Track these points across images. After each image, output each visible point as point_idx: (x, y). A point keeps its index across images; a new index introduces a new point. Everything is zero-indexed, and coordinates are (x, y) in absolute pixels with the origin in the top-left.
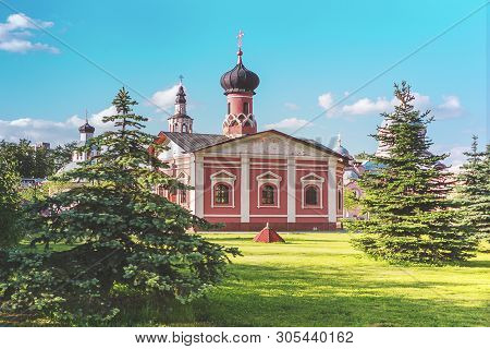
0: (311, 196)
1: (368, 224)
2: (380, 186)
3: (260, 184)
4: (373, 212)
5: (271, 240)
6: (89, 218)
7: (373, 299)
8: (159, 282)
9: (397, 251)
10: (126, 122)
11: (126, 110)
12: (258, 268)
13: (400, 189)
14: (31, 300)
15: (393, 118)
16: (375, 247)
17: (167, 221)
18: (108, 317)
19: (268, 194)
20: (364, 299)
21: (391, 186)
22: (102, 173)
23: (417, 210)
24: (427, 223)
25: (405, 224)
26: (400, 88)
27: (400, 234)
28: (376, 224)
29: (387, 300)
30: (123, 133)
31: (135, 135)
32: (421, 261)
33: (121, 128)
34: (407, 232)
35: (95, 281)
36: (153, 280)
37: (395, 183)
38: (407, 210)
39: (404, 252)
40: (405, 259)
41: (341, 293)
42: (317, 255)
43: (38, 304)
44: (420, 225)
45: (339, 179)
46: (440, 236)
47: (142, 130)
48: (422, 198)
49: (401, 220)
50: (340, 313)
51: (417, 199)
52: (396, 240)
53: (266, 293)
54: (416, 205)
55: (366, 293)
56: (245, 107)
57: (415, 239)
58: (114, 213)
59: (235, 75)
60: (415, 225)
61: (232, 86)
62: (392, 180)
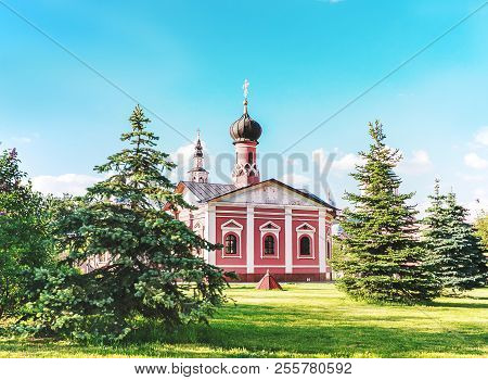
0: (305, 246)
1: (349, 264)
2: (359, 226)
3: (263, 234)
4: (353, 252)
5: (271, 287)
6: (105, 232)
7: (351, 328)
8: (164, 297)
9: (373, 291)
10: (141, 141)
11: (140, 128)
12: (257, 307)
13: (376, 228)
14: (53, 318)
15: (369, 157)
16: (355, 288)
17: (173, 237)
18: (121, 337)
19: (269, 245)
20: (344, 328)
21: (368, 225)
22: (118, 188)
23: (389, 249)
24: (398, 262)
25: (380, 263)
26: (375, 126)
27: (376, 273)
28: (355, 264)
29: (363, 328)
30: (138, 151)
31: (148, 154)
32: (394, 301)
33: (135, 146)
34: (382, 271)
35: (110, 300)
36: (159, 296)
37: (371, 222)
38: (382, 250)
39: (380, 291)
40: (381, 299)
41: (324, 324)
42: (308, 298)
43: (59, 322)
44: (393, 264)
45: (328, 230)
46: (410, 275)
47: (153, 148)
48: (394, 237)
49: (377, 259)
50: (322, 337)
51: (389, 238)
52: (372, 279)
53: (261, 324)
54: (388, 244)
55: (347, 324)
56: (250, 157)
57: (388, 278)
58: (127, 229)
59: (241, 125)
60: (388, 264)
61: (240, 135)
62: (368, 219)
